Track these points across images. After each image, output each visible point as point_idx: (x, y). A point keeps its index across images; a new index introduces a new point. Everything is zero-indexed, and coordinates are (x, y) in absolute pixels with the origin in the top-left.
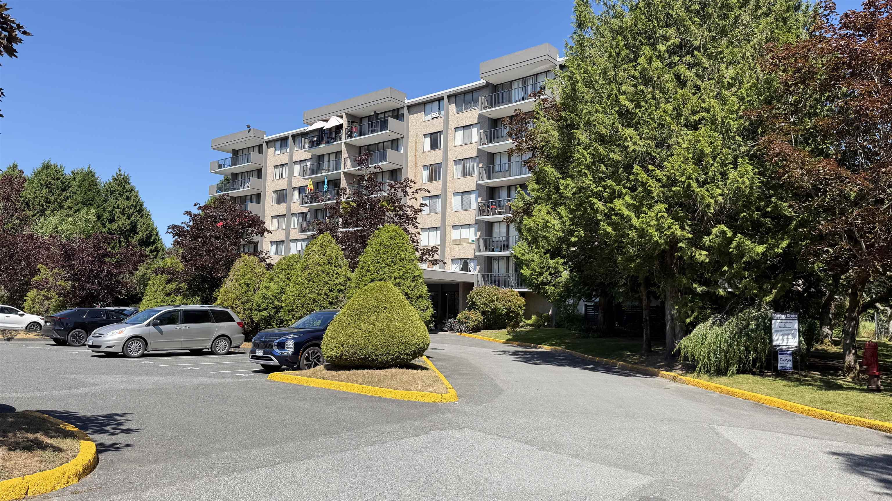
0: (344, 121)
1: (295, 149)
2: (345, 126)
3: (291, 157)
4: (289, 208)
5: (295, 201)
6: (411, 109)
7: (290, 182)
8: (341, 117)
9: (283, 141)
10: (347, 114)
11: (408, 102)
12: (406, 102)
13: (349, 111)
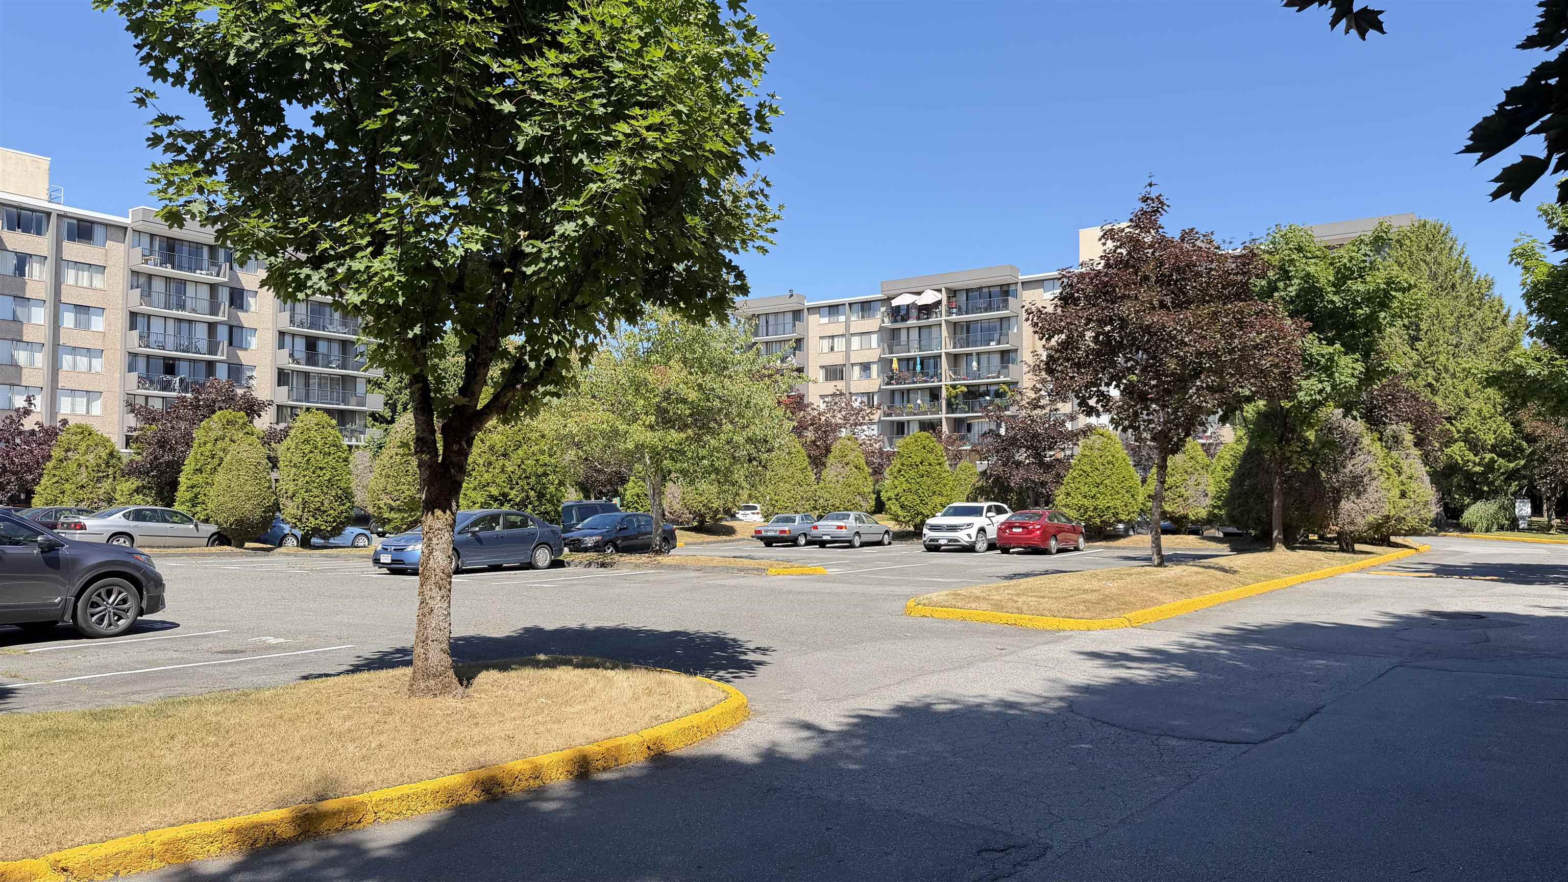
0: (943, 297)
1: (852, 319)
2: (944, 302)
3: (848, 327)
4: (848, 386)
5: (855, 378)
6: (1025, 285)
7: (848, 356)
8: (940, 291)
9: (833, 309)
10: (946, 288)
11: (1022, 278)
12: (1020, 277)
13: (949, 286)
